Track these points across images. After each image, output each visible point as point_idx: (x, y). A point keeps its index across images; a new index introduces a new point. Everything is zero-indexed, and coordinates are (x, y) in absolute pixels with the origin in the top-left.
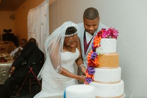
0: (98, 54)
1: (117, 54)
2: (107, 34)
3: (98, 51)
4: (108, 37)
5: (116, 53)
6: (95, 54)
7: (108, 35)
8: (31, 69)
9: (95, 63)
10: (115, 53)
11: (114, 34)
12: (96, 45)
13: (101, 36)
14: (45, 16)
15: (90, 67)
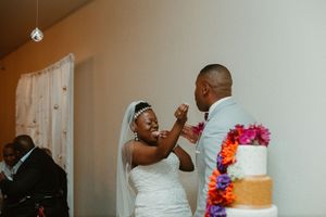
0: (233, 179)
1: (267, 178)
2: (249, 136)
3: (232, 171)
4: (252, 144)
5: (267, 175)
6: (226, 178)
7: (253, 138)
8: (42, 209)
9: (227, 196)
10: (264, 176)
11: (264, 137)
12: (228, 159)
13: (238, 140)
14: (65, 89)
15: (216, 205)
